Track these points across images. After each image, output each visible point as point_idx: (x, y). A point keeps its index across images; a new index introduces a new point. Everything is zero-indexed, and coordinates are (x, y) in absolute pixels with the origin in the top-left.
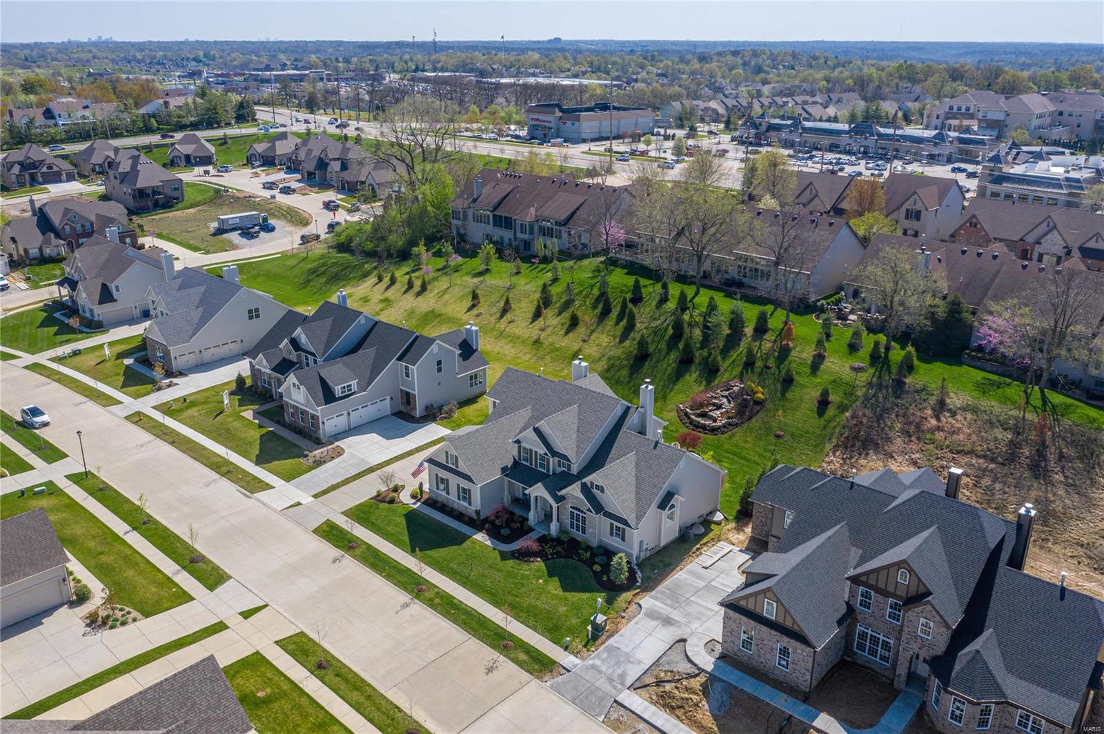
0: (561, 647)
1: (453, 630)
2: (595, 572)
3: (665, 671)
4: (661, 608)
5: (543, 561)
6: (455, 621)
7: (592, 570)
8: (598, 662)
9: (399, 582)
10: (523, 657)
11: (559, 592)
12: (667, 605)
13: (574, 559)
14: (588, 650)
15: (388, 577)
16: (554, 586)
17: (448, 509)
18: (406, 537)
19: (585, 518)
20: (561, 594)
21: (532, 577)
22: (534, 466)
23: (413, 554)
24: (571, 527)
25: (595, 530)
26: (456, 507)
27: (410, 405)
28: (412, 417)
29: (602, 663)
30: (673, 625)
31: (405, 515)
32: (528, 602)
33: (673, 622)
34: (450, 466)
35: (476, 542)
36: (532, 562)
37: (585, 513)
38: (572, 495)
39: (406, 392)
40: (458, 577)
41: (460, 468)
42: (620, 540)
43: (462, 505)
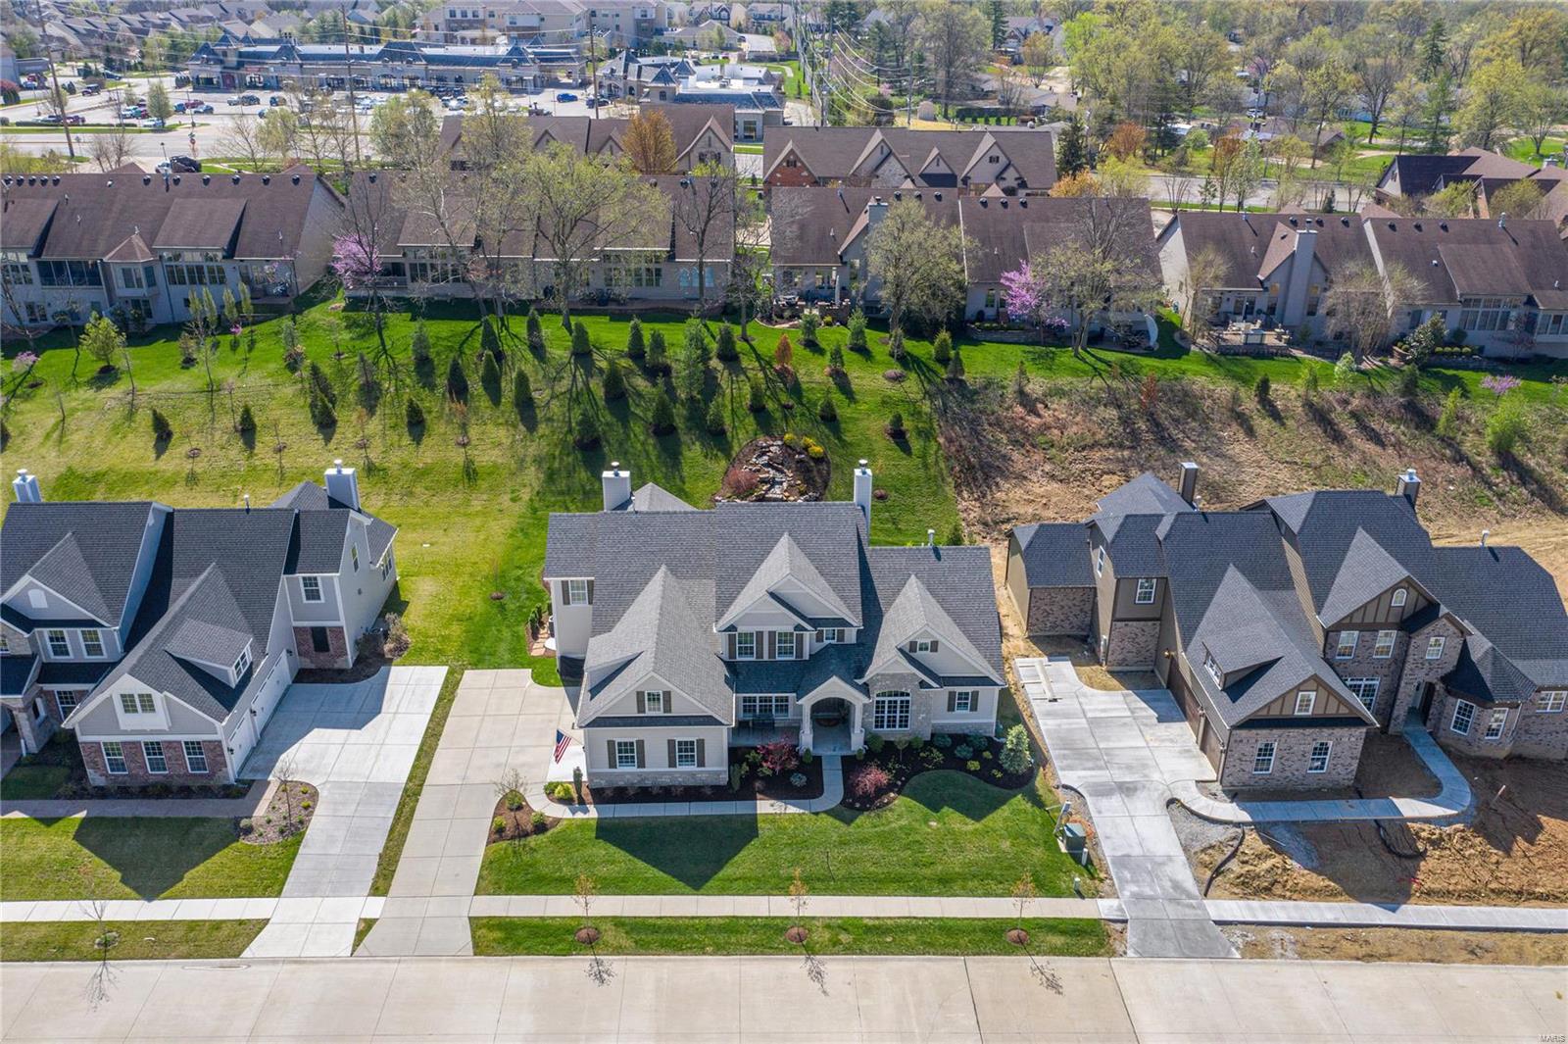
0: (1071, 895)
1: (928, 964)
2: (975, 773)
3: (1202, 851)
4: (1092, 776)
5: (899, 793)
6: (911, 950)
7: (969, 772)
8: (1134, 888)
9: (749, 945)
10: (1058, 940)
11: (971, 825)
12: (1089, 769)
13: (928, 770)
14: (1101, 881)
15: (721, 949)
16: (955, 820)
17: (654, 792)
18: (652, 872)
19: (908, 702)
20: (978, 825)
21: (916, 825)
22: (766, 658)
23: (702, 891)
24: (877, 727)
25: (928, 712)
26: (666, 781)
27: (328, 650)
28: (341, 671)
29: (1139, 886)
30: (1135, 789)
31: (597, 838)
32: (955, 863)
33: (1131, 786)
34: (648, 713)
35: (772, 819)
36: (887, 804)
37: (908, 695)
38: (882, 675)
39: (313, 629)
40: (818, 885)
41: (677, 710)
42: (968, 712)
43: (682, 773)
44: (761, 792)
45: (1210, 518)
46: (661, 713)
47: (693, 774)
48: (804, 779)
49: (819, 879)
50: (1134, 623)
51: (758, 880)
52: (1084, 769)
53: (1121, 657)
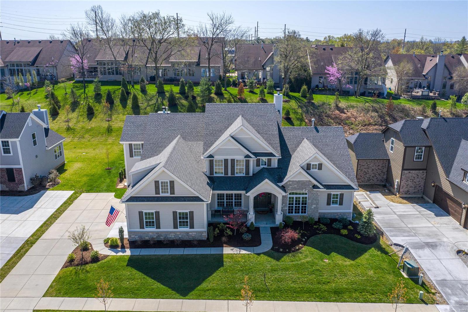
0: (418, 303)
2: (345, 236)
4: (410, 239)
5: (304, 244)
7: (342, 235)
8: (457, 299)
11: (348, 262)
12: (407, 236)
13: (319, 234)
14: (435, 294)
16: (338, 259)
17: (165, 243)
18: (157, 285)
19: (306, 198)
20: (352, 262)
21: (316, 261)
22: (229, 175)
23: (187, 297)
24: (289, 213)
25: (317, 204)
26: (172, 237)
27: (14, 181)
28: (21, 192)
29: (459, 298)
30: (436, 246)
31: (127, 265)
32: (342, 282)
33: (433, 244)
34: (162, 195)
35: (232, 257)
36: (299, 249)
37: (306, 194)
38: (293, 181)
39: (8, 170)
40: (259, 294)
41: (178, 193)
42: (337, 206)
43: (181, 232)
44: (226, 243)
45: (448, 120)
46: (168, 195)
47: (187, 233)
48: (250, 236)
49: (259, 291)
50: (414, 172)
51: (222, 291)
52: (404, 236)
53: (406, 190)
